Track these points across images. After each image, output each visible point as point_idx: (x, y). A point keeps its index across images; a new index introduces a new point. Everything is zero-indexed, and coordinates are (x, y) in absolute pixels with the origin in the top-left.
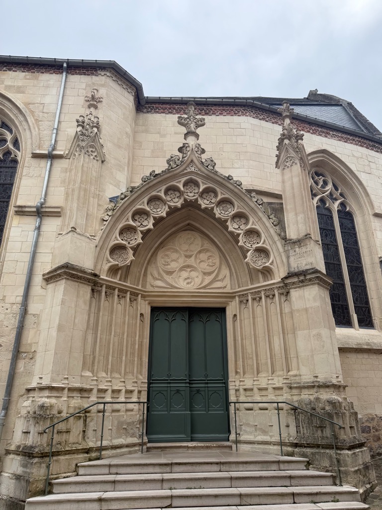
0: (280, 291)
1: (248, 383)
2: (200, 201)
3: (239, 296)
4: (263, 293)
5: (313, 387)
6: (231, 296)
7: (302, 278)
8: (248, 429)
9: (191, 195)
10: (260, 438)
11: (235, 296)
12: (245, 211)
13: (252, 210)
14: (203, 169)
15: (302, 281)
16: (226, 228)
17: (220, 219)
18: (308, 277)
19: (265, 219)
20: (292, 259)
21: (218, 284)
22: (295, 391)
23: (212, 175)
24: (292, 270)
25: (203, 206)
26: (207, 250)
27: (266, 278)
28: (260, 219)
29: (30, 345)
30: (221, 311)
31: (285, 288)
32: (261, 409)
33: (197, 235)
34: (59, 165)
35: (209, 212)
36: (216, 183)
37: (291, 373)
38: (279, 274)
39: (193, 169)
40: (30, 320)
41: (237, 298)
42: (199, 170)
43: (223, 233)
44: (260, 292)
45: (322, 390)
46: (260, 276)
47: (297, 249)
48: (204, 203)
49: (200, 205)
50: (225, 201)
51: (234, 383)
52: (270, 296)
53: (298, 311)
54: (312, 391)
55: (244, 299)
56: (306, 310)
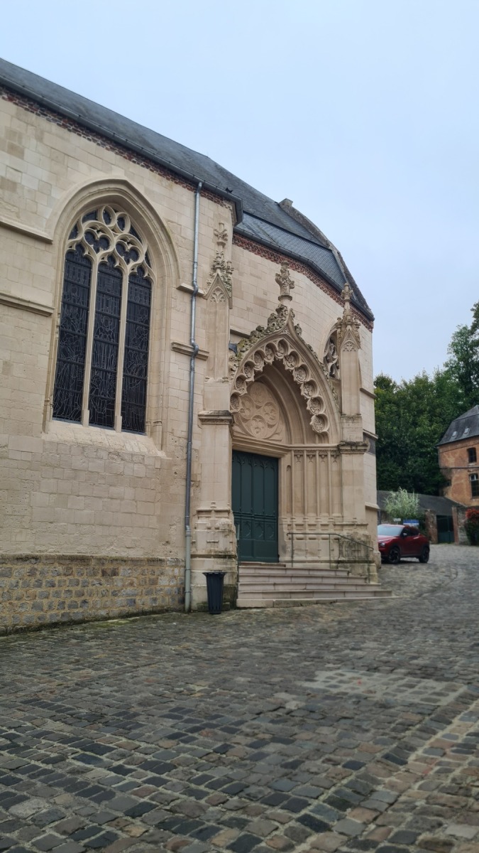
0: (332, 454)
1: (299, 520)
2: (285, 362)
3: (295, 451)
4: (317, 452)
5: (353, 525)
6: (288, 450)
7: (354, 448)
8: (300, 553)
9: (280, 356)
10: (310, 558)
11: (291, 450)
12: (316, 380)
13: (321, 381)
14: (295, 335)
15: (352, 450)
16: (300, 391)
17: (296, 382)
18: (359, 448)
19: (329, 392)
20: (345, 431)
21: (276, 437)
22: (337, 528)
23: (300, 342)
24: (345, 439)
25: (287, 368)
26: (271, 404)
27: (321, 441)
28: (325, 391)
29: (196, 475)
30: (274, 462)
31: (338, 452)
32: (310, 539)
33: (265, 387)
34: (200, 305)
35: (289, 373)
36: (299, 349)
37: (334, 515)
38: (333, 442)
39: (287, 332)
40: (194, 454)
41: (293, 453)
42: (291, 334)
43: (291, 394)
44: (315, 451)
45: (358, 528)
46: (317, 438)
47: (351, 424)
48: (288, 366)
49: (284, 366)
50: (303, 368)
51: (285, 519)
52: (323, 455)
53: (347, 472)
54: (351, 528)
55: (299, 454)
56: (353, 472)
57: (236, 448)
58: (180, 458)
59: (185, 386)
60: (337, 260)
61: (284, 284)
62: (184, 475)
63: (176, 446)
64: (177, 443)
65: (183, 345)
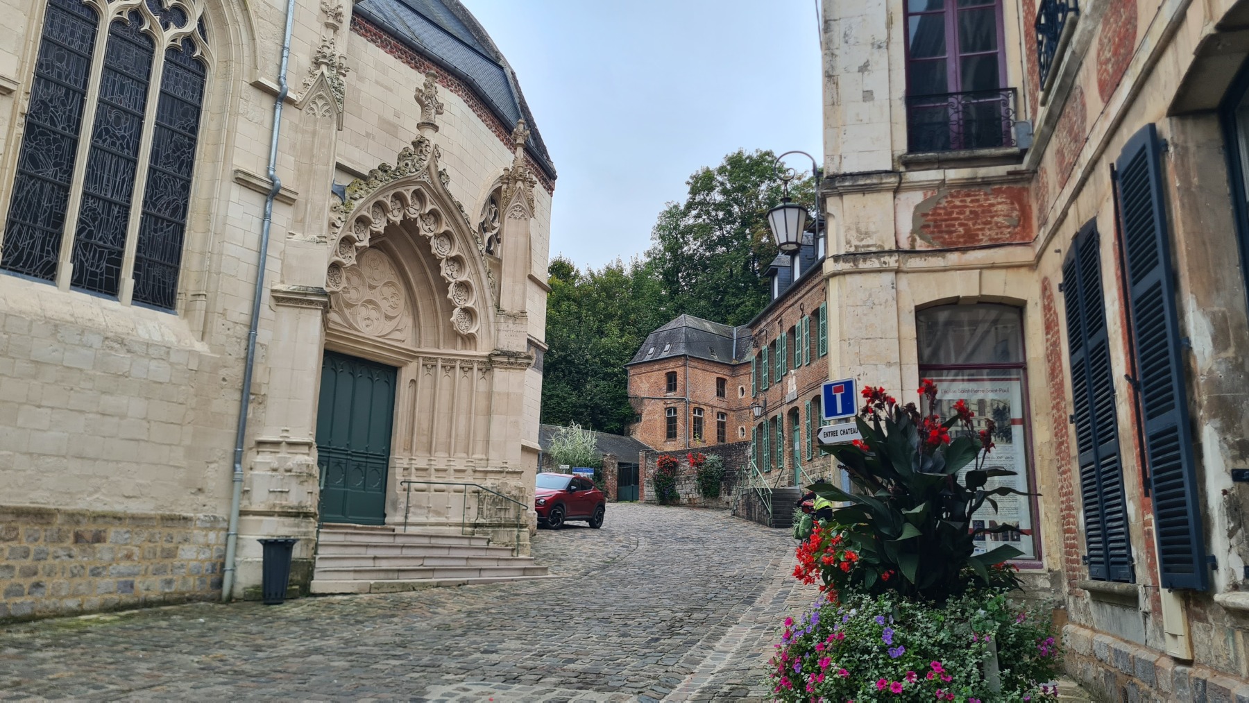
0: (480, 366)
1: (422, 463)
2: (419, 224)
3: (424, 359)
4: (458, 363)
5: (501, 472)
6: (413, 356)
7: (512, 360)
8: (418, 511)
9: (413, 213)
10: (433, 520)
11: (418, 357)
12: (465, 256)
13: (473, 258)
14: (438, 185)
15: (509, 363)
16: (439, 269)
17: (434, 255)
18: (520, 361)
19: (483, 276)
20: (502, 334)
21: (397, 335)
22: (479, 475)
23: (446, 197)
24: (500, 347)
25: (422, 233)
26: (393, 284)
27: (464, 346)
28: (478, 273)
29: (260, 385)
30: (390, 372)
31: (489, 364)
32: (436, 490)
33: (386, 258)
34: (288, 116)
35: (425, 243)
36: (444, 207)
37: (474, 456)
38: (483, 349)
39: (426, 179)
40: (259, 351)
41: (421, 361)
42: (433, 183)
43: (425, 273)
44: (455, 361)
45: (509, 476)
46: (459, 341)
47: (511, 325)
48: (425, 229)
49: (418, 229)
50: (447, 235)
51: (399, 460)
52: (467, 367)
53: (499, 394)
54: (498, 476)
55: (430, 363)
56: (508, 394)
57: (330, 348)
58: (234, 356)
59: (253, 240)
60: (509, 82)
61: (427, 105)
62: (239, 385)
63: (228, 336)
64: (230, 333)
65: (254, 177)
